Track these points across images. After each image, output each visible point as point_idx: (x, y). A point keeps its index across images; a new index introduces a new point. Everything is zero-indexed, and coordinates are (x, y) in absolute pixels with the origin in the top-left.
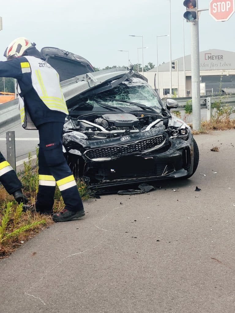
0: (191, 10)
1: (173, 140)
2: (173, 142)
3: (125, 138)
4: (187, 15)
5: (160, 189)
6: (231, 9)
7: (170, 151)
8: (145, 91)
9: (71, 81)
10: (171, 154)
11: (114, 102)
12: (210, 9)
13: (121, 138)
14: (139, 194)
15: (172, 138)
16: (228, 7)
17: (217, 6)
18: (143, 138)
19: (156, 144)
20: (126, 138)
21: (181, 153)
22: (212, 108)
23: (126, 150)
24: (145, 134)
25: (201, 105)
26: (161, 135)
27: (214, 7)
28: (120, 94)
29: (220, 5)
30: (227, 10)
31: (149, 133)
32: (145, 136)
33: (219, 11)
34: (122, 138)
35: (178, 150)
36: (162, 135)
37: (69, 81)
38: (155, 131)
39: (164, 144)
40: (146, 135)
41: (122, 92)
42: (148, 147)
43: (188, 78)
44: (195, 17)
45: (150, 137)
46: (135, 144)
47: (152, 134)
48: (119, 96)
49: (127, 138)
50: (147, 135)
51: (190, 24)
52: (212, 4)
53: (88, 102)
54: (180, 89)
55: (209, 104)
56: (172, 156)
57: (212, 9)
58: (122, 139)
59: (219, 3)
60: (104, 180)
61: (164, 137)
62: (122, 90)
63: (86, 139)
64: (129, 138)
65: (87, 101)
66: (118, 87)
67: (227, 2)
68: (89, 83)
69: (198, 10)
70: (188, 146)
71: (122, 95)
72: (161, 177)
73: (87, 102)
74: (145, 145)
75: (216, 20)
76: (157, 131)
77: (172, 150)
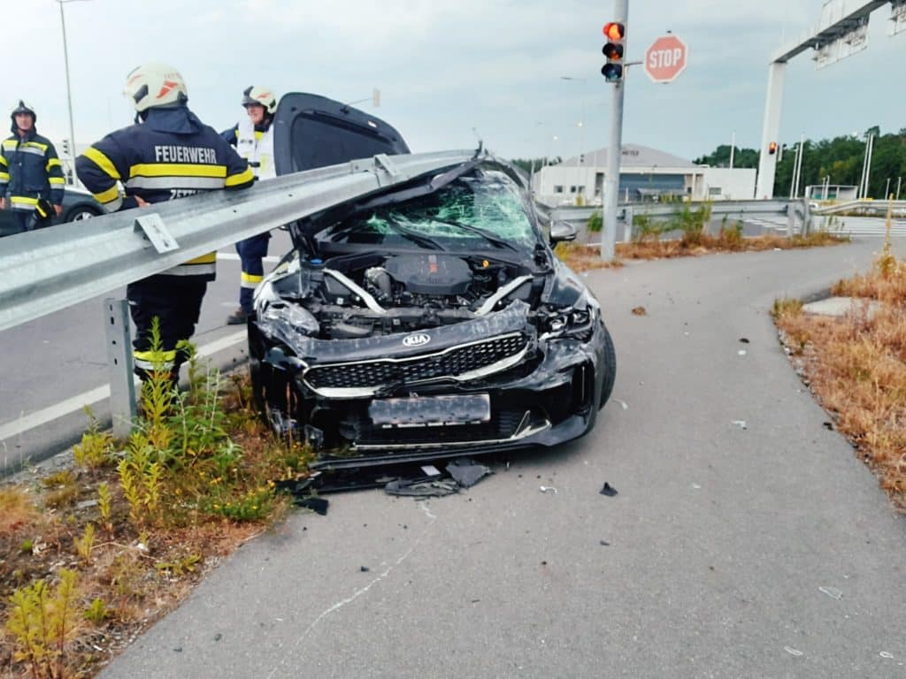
0: (613, 61)
1: (549, 345)
2: (549, 350)
3: (416, 338)
4: (606, 70)
5: (506, 470)
6: (680, 63)
7: (540, 374)
8: (506, 201)
9: (340, 169)
10: (540, 384)
11: (434, 224)
12: (645, 62)
13: (404, 336)
14: (444, 496)
15: (548, 340)
16: (676, 58)
17: (658, 57)
18: (466, 340)
19: (500, 356)
20: (419, 338)
21: (569, 379)
22: (634, 223)
23: (415, 372)
24: (473, 327)
25: (619, 218)
26: (517, 331)
27: (652, 58)
28: (450, 205)
29: (664, 55)
30: (675, 63)
31: (484, 325)
32: (471, 333)
33: (660, 65)
34: (408, 338)
35: (561, 371)
36: (518, 334)
37: (330, 171)
38: (501, 321)
39: (525, 357)
40: (474, 332)
41: (454, 201)
42: (478, 364)
43: (600, 176)
44: (619, 73)
45: (486, 338)
46: (441, 355)
47: (492, 330)
48: (447, 209)
49: (422, 337)
50: (476, 331)
51: (611, 85)
52: (649, 54)
53: (373, 220)
54: (587, 189)
55: (629, 218)
56: (542, 388)
57: (649, 61)
58: (406, 341)
59: (661, 52)
60: (357, 444)
61: (525, 337)
62: (456, 197)
63: (313, 335)
64: (426, 338)
65: (370, 217)
66: (450, 190)
67: (676, 50)
68: (377, 177)
69: (626, 63)
70: (590, 360)
71: (452, 207)
72: (509, 442)
73: (370, 222)
74: (470, 359)
75: (654, 81)
76: (506, 322)
77: (543, 372)
